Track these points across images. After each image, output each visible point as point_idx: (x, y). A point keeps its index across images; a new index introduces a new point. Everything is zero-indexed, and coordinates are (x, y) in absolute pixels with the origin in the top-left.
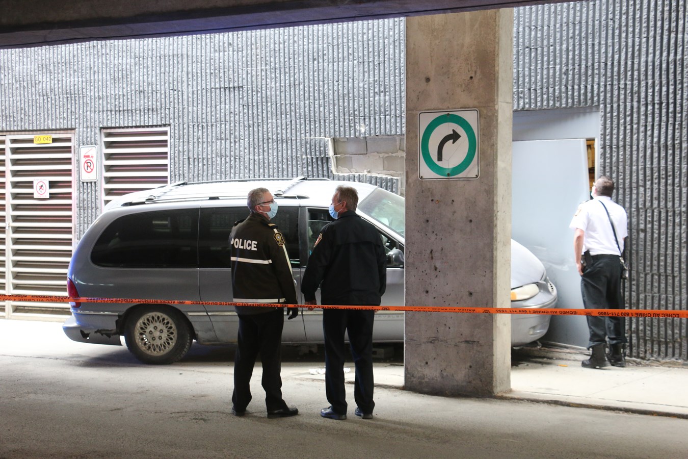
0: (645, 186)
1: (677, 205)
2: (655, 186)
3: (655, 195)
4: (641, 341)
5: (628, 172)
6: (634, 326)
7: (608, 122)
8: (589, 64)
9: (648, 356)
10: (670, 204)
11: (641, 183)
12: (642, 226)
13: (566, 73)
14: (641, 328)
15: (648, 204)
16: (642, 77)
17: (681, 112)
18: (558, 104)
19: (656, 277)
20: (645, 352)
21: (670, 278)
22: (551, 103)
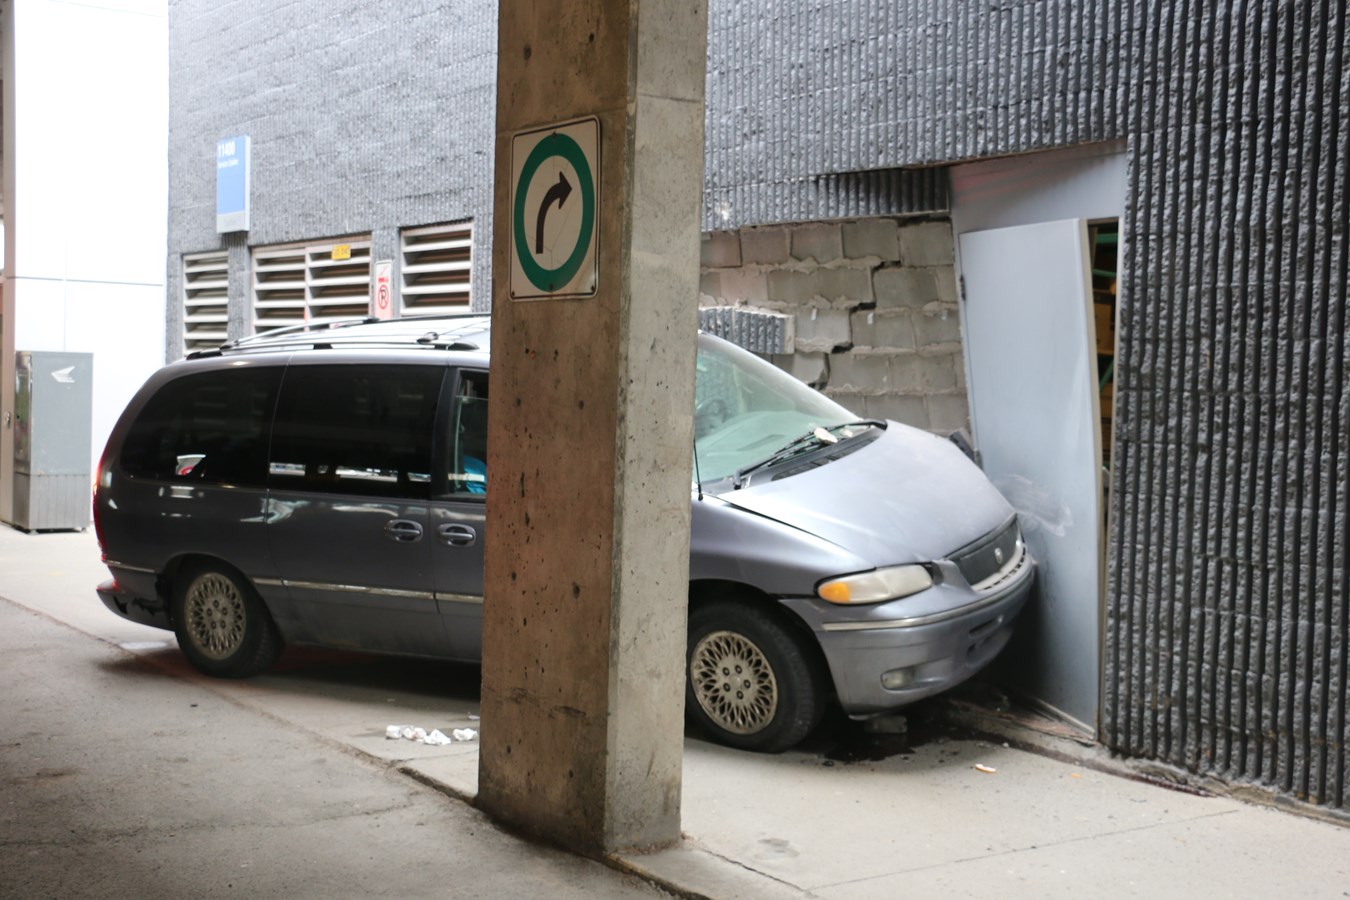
0: (1212, 335)
1: (1280, 386)
2: (1235, 336)
3: (1234, 358)
4: (1191, 726)
5: (1178, 300)
6: (1175, 686)
7: (1143, 176)
8: (1110, 36)
9: (1204, 765)
10: (1265, 383)
11: (1204, 328)
12: (1202, 437)
13: (1065, 64)
14: (1190, 692)
15: (1217, 382)
16: (1217, 59)
17: (1300, 144)
18: (1046, 140)
19: (1227, 568)
20: (1198, 756)
21: (1257, 572)
22: (1035, 135)
